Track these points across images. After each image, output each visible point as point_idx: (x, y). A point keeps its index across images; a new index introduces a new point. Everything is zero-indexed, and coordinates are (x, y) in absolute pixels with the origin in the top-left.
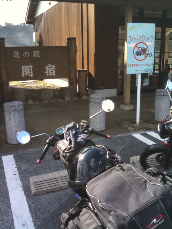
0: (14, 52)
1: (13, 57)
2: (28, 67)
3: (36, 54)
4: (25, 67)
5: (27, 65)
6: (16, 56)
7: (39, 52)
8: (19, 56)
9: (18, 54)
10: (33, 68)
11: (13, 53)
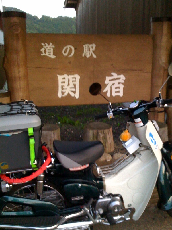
0: (43, 44)
1: (42, 55)
2: (71, 77)
3: (89, 50)
4: (64, 78)
5: (69, 73)
6: (47, 54)
7: (94, 45)
8: (53, 55)
9: (52, 50)
10: (80, 80)
11: (42, 47)
